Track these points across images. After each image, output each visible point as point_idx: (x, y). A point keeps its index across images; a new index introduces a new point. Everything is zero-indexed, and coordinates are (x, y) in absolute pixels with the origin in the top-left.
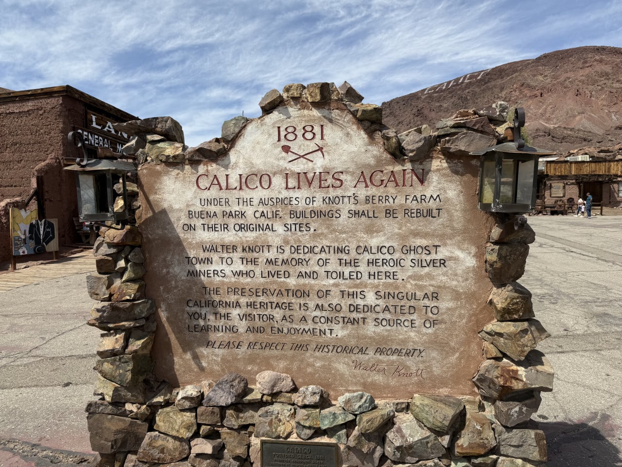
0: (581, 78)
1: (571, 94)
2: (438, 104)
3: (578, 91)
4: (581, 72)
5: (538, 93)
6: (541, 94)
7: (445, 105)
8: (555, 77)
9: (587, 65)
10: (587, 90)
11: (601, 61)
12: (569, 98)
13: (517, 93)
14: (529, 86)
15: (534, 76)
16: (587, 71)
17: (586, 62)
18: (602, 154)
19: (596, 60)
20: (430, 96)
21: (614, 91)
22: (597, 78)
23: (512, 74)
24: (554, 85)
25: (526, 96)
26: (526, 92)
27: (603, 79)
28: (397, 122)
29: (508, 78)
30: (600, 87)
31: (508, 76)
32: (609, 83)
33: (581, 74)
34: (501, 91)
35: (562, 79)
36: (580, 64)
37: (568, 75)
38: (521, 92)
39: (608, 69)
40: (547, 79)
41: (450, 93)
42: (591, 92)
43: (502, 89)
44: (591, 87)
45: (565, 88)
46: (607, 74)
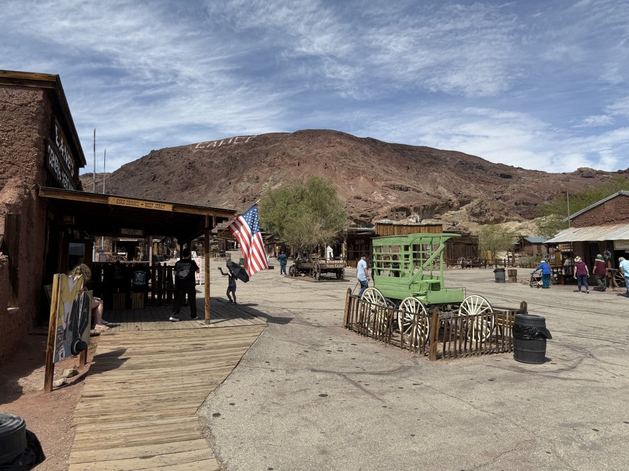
0: (327, 155)
1: (321, 167)
2: (209, 160)
3: (326, 165)
4: (327, 150)
5: (296, 162)
6: (299, 164)
7: (216, 162)
8: (309, 151)
9: (332, 145)
10: (333, 165)
11: (341, 143)
12: (320, 170)
13: (280, 160)
14: (289, 155)
15: (293, 147)
16: (332, 149)
17: (330, 143)
18: (362, 218)
19: (337, 142)
20: (201, 152)
21: (351, 168)
22: (339, 156)
23: (274, 143)
24: (308, 157)
25: (286, 163)
26: (287, 160)
27: (343, 157)
28: (168, 172)
29: (272, 146)
30: (341, 164)
31: (271, 144)
32: (347, 161)
33: (327, 152)
34: (266, 157)
35: (314, 153)
36: (326, 143)
37: (318, 151)
38: (283, 160)
39: (345, 150)
40: (302, 152)
41: (220, 151)
42: (335, 167)
43: (267, 155)
44: (335, 163)
45: (316, 161)
46: (345, 154)
